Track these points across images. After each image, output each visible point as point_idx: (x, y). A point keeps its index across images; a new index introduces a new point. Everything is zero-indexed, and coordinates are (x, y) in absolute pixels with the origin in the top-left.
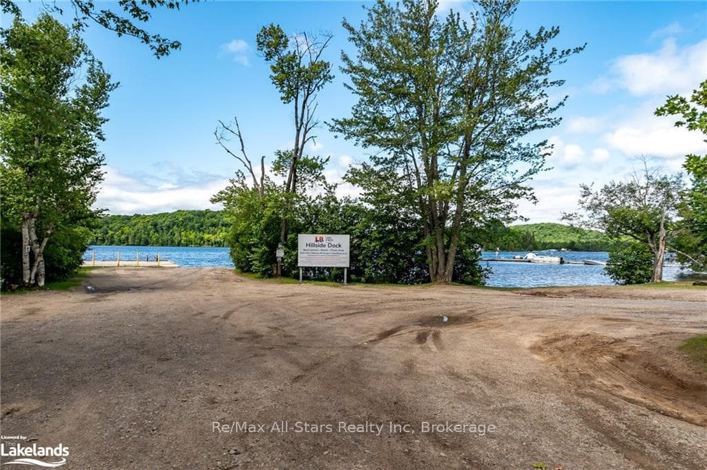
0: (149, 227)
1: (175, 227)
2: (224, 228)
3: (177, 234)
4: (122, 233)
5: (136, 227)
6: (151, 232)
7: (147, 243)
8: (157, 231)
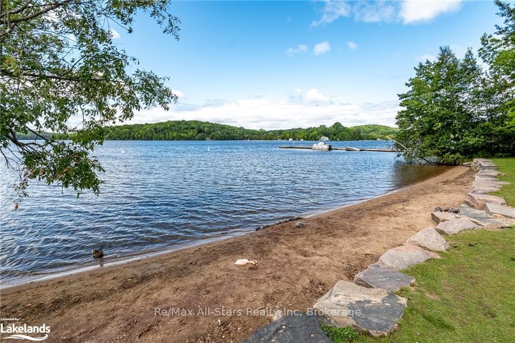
0: (153, 130)
1: (166, 130)
2: (192, 130)
3: (167, 134)
4: (139, 133)
5: (146, 130)
6: (154, 133)
7: (152, 139)
8: (156, 132)
